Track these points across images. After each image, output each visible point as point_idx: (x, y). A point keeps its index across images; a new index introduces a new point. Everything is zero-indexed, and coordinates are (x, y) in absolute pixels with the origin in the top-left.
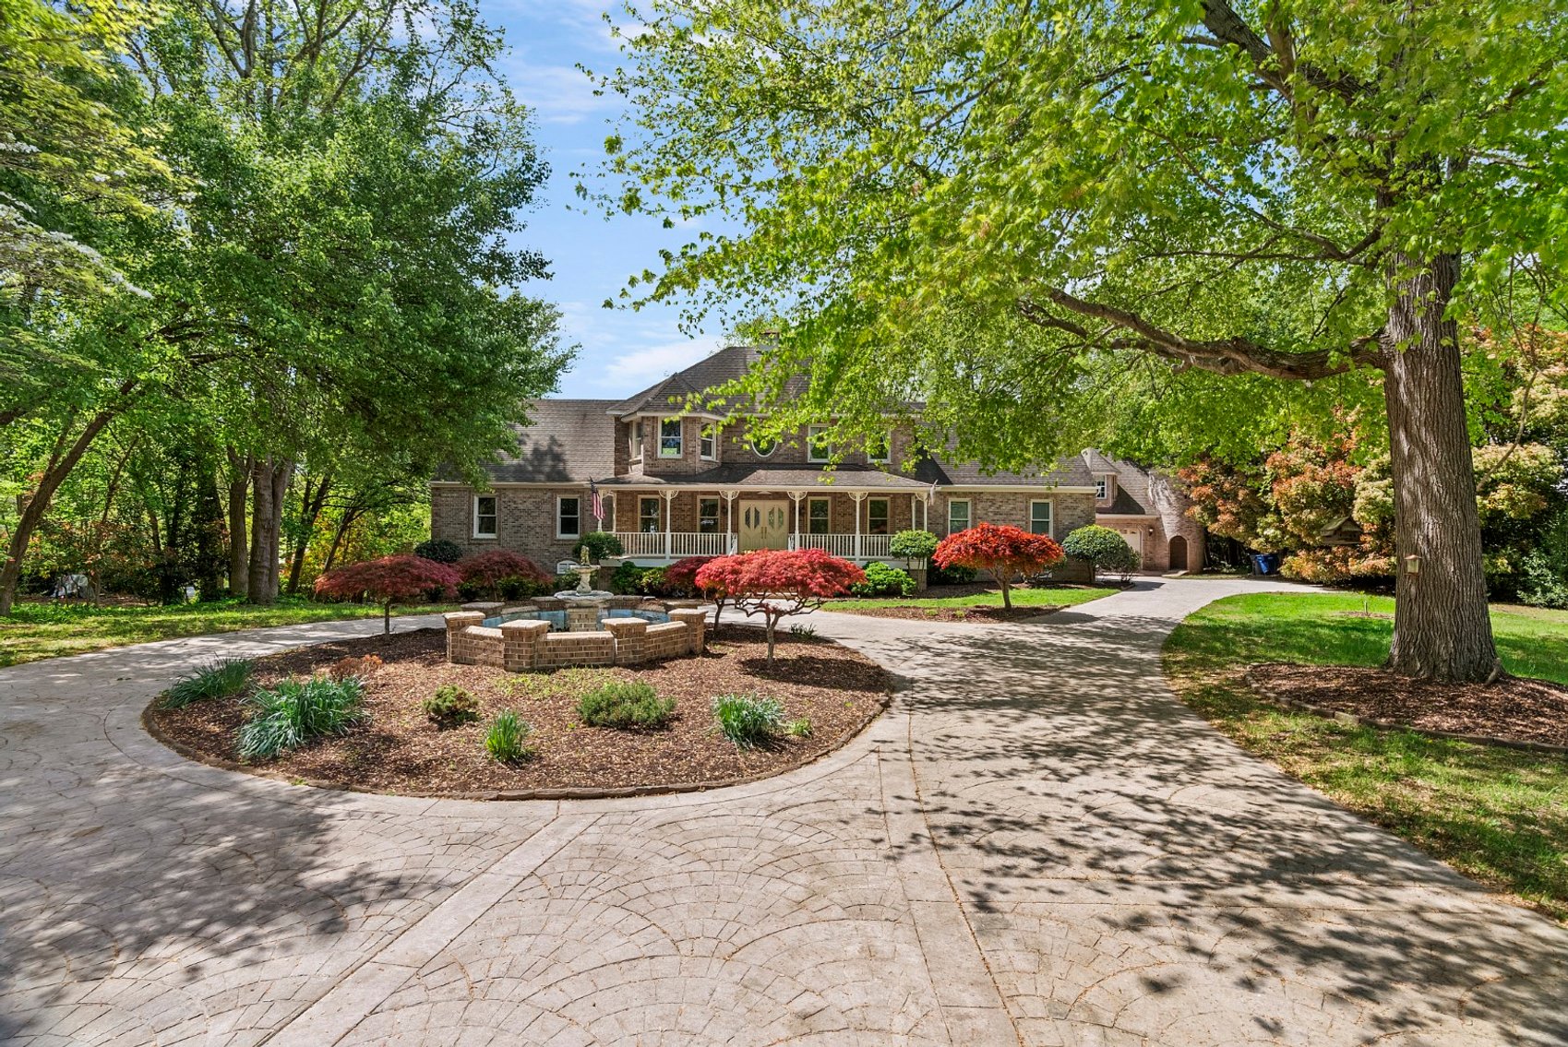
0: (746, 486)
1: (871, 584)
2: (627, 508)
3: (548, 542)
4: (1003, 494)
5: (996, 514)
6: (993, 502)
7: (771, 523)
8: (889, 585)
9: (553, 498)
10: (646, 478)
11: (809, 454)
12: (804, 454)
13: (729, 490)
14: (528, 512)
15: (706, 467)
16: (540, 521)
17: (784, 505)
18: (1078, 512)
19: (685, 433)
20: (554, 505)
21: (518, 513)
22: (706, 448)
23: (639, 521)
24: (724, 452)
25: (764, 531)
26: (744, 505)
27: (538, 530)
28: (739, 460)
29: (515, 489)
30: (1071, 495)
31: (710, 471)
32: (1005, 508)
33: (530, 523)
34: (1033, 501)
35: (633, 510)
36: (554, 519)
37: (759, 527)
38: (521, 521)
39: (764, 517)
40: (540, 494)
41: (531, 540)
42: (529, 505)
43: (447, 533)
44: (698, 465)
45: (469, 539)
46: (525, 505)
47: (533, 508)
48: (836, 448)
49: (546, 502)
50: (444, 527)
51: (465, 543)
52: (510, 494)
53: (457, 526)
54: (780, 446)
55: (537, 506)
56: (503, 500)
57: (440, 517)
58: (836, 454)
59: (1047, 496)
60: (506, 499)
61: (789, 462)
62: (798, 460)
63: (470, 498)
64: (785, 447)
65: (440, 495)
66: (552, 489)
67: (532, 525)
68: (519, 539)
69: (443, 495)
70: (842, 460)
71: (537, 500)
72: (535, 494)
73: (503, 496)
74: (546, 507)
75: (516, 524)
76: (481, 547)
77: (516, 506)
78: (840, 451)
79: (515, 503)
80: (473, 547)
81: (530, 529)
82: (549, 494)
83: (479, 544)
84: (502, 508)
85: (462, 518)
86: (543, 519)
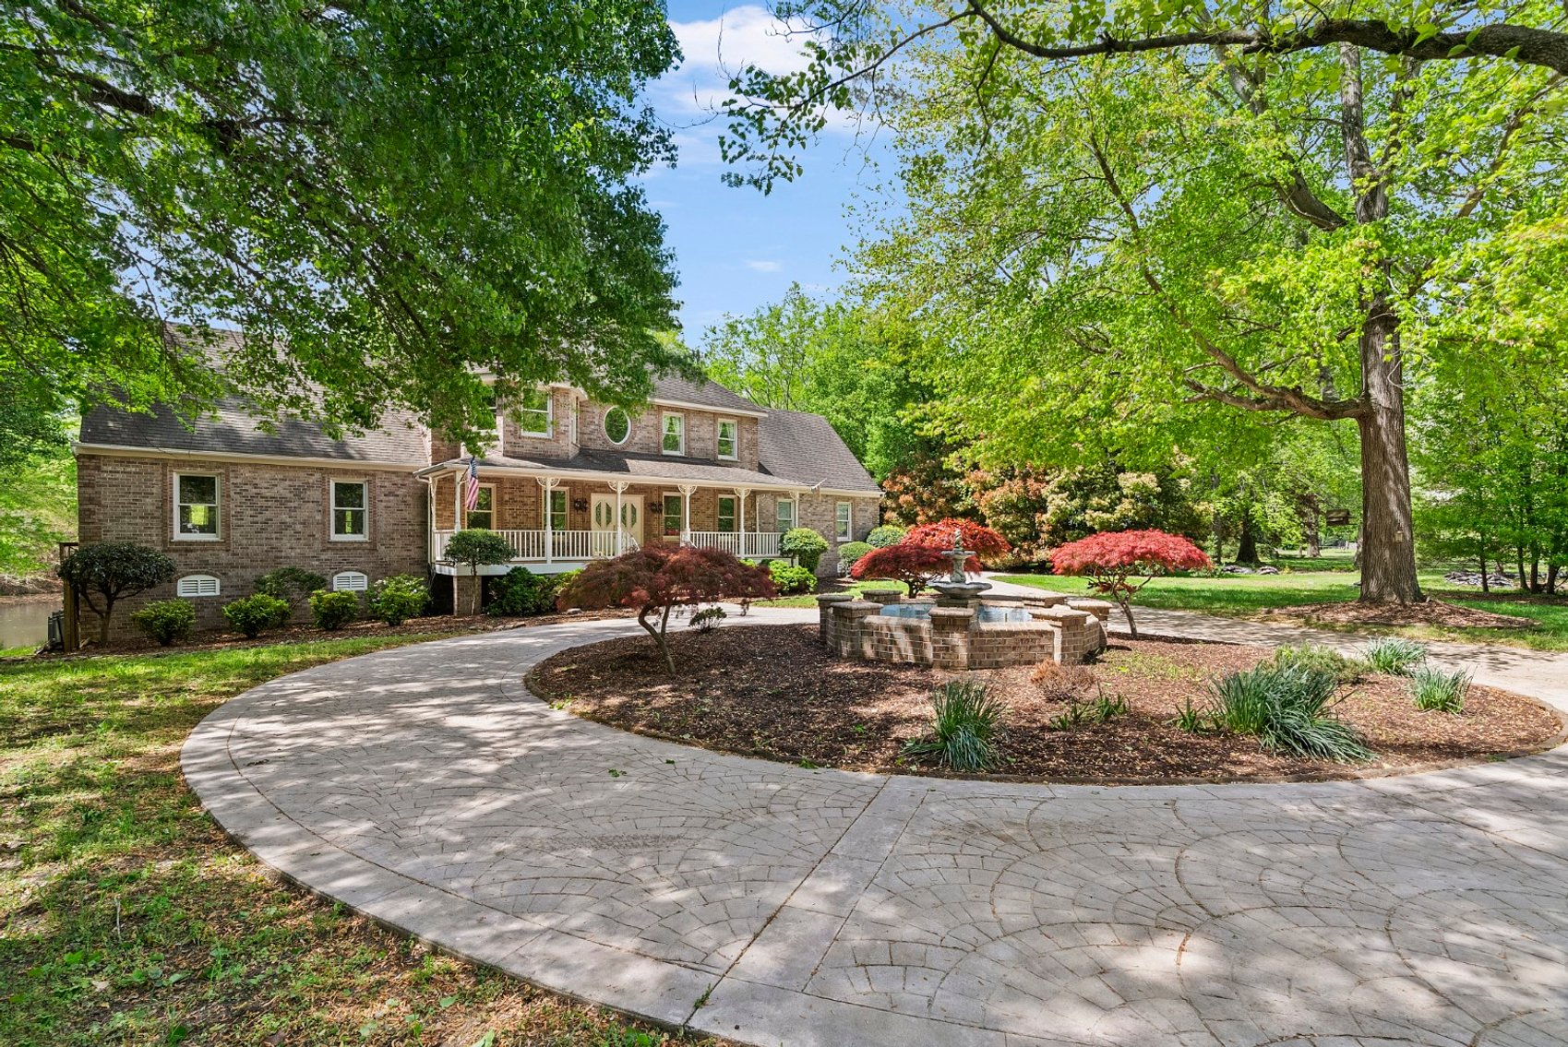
3: (317, 545)
4: (819, 496)
5: (813, 514)
6: (811, 504)
7: (624, 520)
9: (323, 481)
11: (662, 446)
12: (658, 446)
14: (281, 501)
16: (303, 514)
17: (638, 501)
19: (556, 407)
20: (325, 491)
21: (261, 502)
24: (578, 435)
27: (299, 527)
28: (591, 445)
31: (576, 456)
32: (820, 509)
33: (285, 518)
34: (838, 503)
36: (325, 512)
37: (611, 525)
38: (268, 514)
39: (616, 515)
40: (302, 475)
41: (286, 543)
42: (281, 490)
43: (116, 532)
44: (570, 448)
45: (164, 542)
46: (275, 489)
47: (289, 495)
48: (688, 440)
49: (310, 486)
50: (109, 524)
51: (159, 548)
52: (247, 473)
53: (138, 521)
54: (634, 432)
55: (298, 492)
56: (232, 480)
57: (99, 504)
58: (688, 447)
59: (848, 499)
60: (239, 481)
61: (644, 452)
62: (653, 451)
63: (164, 475)
64: (640, 435)
65: (98, 468)
66: (321, 469)
67: (288, 520)
68: (264, 542)
69: (105, 468)
70: (696, 454)
71: (297, 483)
72: (291, 474)
73: (232, 475)
74: (315, 494)
75: (259, 519)
76: (191, 555)
77: (257, 491)
78: (693, 444)
79: (256, 486)
80: (175, 556)
81: (284, 526)
82: (318, 476)
83: (187, 551)
84: (232, 493)
85: (150, 508)
86: (306, 511)
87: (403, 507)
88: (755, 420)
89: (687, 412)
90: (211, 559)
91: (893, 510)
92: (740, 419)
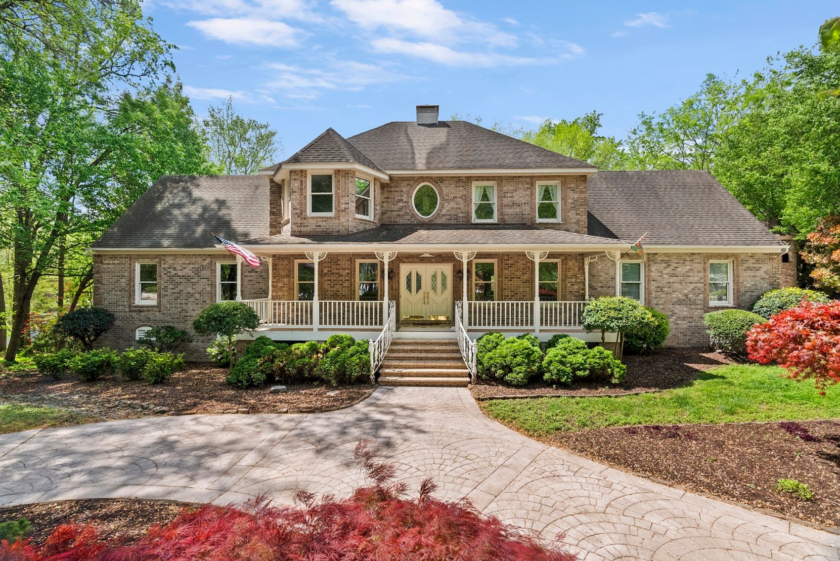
0: (406, 246)
1: (568, 369)
2: (283, 273)
4: (679, 255)
5: (672, 276)
6: (668, 264)
7: (434, 288)
8: (592, 370)
9: (213, 264)
10: (293, 238)
11: (474, 215)
12: (468, 215)
13: (386, 251)
14: (187, 278)
15: (361, 228)
16: (199, 287)
17: (447, 269)
18: (761, 273)
19: (338, 188)
20: (214, 271)
21: (177, 280)
22: (362, 207)
23: (296, 288)
24: (383, 213)
25: (427, 296)
26: (405, 269)
27: (197, 296)
28: (401, 221)
29: (175, 256)
30: (752, 256)
31: (365, 231)
32: (682, 270)
33: (190, 289)
34: (711, 261)
35: (290, 275)
36: (213, 285)
37: (421, 292)
38: (181, 287)
39: (426, 283)
40: (199, 260)
41: (190, 307)
42: (188, 271)
43: (109, 300)
44: (353, 224)
45: (130, 306)
46: (185, 271)
47: (192, 274)
48: (501, 206)
49: (204, 268)
50: (106, 295)
51: (127, 310)
52: (170, 260)
53: (118, 293)
54: (442, 206)
55: (197, 272)
56: (163, 266)
57: (102, 283)
58: (501, 213)
59: (727, 256)
60: (166, 266)
61: (453, 222)
62: (461, 221)
63: (130, 264)
64: (448, 207)
65: (101, 262)
66: (211, 255)
67: (192, 291)
68: (178, 306)
69: (104, 262)
70: (509, 220)
71: (197, 266)
72: (194, 260)
73: (163, 262)
74: (206, 273)
75: (176, 290)
76: (142, 314)
77: (175, 272)
78: (507, 210)
79: (175, 269)
80: (134, 314)
81: (190, 296)
82: (208, 260)
83: (140, 311)
84: (162, 274)
85: (123, 285)
86: (202, 285)
87: (260, 280)
88: (583, 178)
89: (499, 179)
90: (152, 317)
91: (825, 266)
92: (564, 179)
